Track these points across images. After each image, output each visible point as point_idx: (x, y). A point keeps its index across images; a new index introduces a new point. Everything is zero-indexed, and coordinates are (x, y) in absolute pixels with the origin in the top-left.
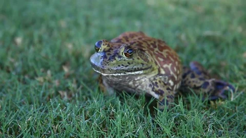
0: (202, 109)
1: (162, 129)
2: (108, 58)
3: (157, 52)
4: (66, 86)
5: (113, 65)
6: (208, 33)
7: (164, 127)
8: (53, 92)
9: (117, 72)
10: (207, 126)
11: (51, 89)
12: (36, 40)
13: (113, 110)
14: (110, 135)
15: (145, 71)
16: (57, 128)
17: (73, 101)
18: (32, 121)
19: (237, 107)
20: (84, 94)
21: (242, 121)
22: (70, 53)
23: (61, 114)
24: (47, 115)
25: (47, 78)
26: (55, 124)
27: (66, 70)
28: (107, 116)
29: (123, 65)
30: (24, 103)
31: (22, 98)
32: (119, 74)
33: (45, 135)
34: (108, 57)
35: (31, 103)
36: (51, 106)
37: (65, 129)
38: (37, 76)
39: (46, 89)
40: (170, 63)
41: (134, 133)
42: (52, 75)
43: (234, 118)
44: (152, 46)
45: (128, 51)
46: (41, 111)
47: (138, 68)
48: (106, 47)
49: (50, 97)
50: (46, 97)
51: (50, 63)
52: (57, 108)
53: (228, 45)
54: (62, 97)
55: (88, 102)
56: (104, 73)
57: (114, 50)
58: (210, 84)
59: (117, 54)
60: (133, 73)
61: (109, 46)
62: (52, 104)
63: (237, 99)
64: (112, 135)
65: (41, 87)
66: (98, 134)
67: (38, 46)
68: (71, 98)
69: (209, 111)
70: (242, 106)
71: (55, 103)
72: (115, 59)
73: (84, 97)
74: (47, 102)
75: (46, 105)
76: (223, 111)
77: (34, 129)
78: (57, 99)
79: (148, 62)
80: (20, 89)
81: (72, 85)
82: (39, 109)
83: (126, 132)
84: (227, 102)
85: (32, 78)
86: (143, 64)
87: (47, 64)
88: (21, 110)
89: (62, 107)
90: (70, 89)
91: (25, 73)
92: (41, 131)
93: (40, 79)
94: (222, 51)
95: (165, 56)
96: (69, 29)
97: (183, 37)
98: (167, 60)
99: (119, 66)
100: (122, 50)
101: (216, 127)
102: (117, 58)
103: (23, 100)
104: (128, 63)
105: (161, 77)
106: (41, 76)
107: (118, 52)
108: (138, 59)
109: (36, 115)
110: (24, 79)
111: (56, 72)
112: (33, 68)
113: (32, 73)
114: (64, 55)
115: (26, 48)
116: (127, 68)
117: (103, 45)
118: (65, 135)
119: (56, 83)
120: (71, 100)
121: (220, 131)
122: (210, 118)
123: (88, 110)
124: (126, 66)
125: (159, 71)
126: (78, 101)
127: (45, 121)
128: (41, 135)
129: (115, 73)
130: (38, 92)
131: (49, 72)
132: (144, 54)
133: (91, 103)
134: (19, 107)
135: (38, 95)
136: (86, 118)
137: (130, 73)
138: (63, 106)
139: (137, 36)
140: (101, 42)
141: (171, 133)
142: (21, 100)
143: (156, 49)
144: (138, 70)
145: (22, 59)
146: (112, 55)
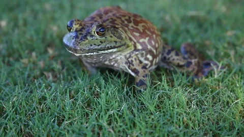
0: (186, 86)
1: (146, 106)
2: (80, 38)
3: (132, 27)
4: (51, 67)
5: (85, 45)
6: (192, 13)
7: (148, 104)
8: (37, 73)
9: (89, 51)
10: (191, 102)
11: (36, 71)
12: (21, 22)
13: (98, 89)
14: (95, 113)
15: (119, 49)
16: (41, 107)
17: (58, 81)
18: (17, 101)
19: (221, 84)
20: (69, 75)
21: (225, 97)
22: (55, 35)
23: (45, 94)
24: (32, 95)
25: (32, 60)
26: (40, 104)
27: (51, 51)
28: (92, 95)
29: (95, 44)
30: (8, 85)
31: (7, 79)
32: (92, 54)
33: (29, 114)
34: (80, 36)
35: (15, 84)
36: (36, 87)
37: (50, 108)
38: (22, 58)
39: (30, 70)
40: (147, 36)
41: (119, 111)
42: (37, 57)
43: (218, 95)
44: (126, 22)
45: (100, 30)
46: (26, 91)
47: (111, 46)
48: (78, 26)
49: (34, 78)
50: (31, 78)
51: (35, 45)
52: (42, 88)
53: (212, 24)
54: (46, 78)
55: (73, 82)
56: (76, 53)
57: (86, 30)
58: (193, 64)
59: (89, 33)
60: (106, 52)
61: (81, 25)
62: (37, 84)
63: (220, 76)
64: (97, 113)
65: (26, 68)
66: (83, 113)
67: (23, 28)
68: (56, 79)
69: (192, 88)
70: (225, 82)
71: (40, 83)
72: (87, 39)
73: (69, 77)
74: (32, 82)
75: (31, 86)
76: (207, 87)
77: (19, 109)
78: (42, 79)
79: (122, 39)
80: (5, 70)
81: (57, 66)
82: (23, 90)
83: (110, 110)
84: (210, 79)
85: (17, 60)
86: (116, 42)
87: (31, 46)
88: (6, 91)
89: (46, 87)
90: (55, 70)
91: (10, 55)
92: (26, 111)
93: (25, 61)
94: (206, 31)
95: (142, 31)
96: (54, 11)
97: (168, 18)
98: (143, 34)
99: (91, 45)
100: (94, 29)
101: (200, 104)
102: (88, 38)
103: (7, 81)
104: (101, 42)
105: (137, 53)
106: (26, 58)
107: (90, 31)
108: (111, 37)
109: (21, 96)
110: (9, 61)
111: (41, 54)
112: (18, 50)
113: (16, 55)
114: (48, 37)
115: (10, 31)
116: (99, 47)
117: (75, 24)
118: (49, 114)
119: (41, 64)
120: (56, 81)
121: (203, 107)
122: (194, 95)
123: (72, 89)
124: (99, 45)
125: (135, 47)
126: (62, 82)
127: (30, 101)
128: (26, 114)
129: (88, 53)
130: (23, 74)
131: (34, 54)
132: (117, 32)
133: (75, 82)
134: (4, 88)
135: (23, 76)
136: (71, 97)
137: (103, 52)
138: (48, 86)
139: (111, 12)
140: (73, 21)
141: (156, 110)
142: (6, 81)
143: (132, 24)
144: (112, 48)
145: (7, 42)
146: (84, 34)
